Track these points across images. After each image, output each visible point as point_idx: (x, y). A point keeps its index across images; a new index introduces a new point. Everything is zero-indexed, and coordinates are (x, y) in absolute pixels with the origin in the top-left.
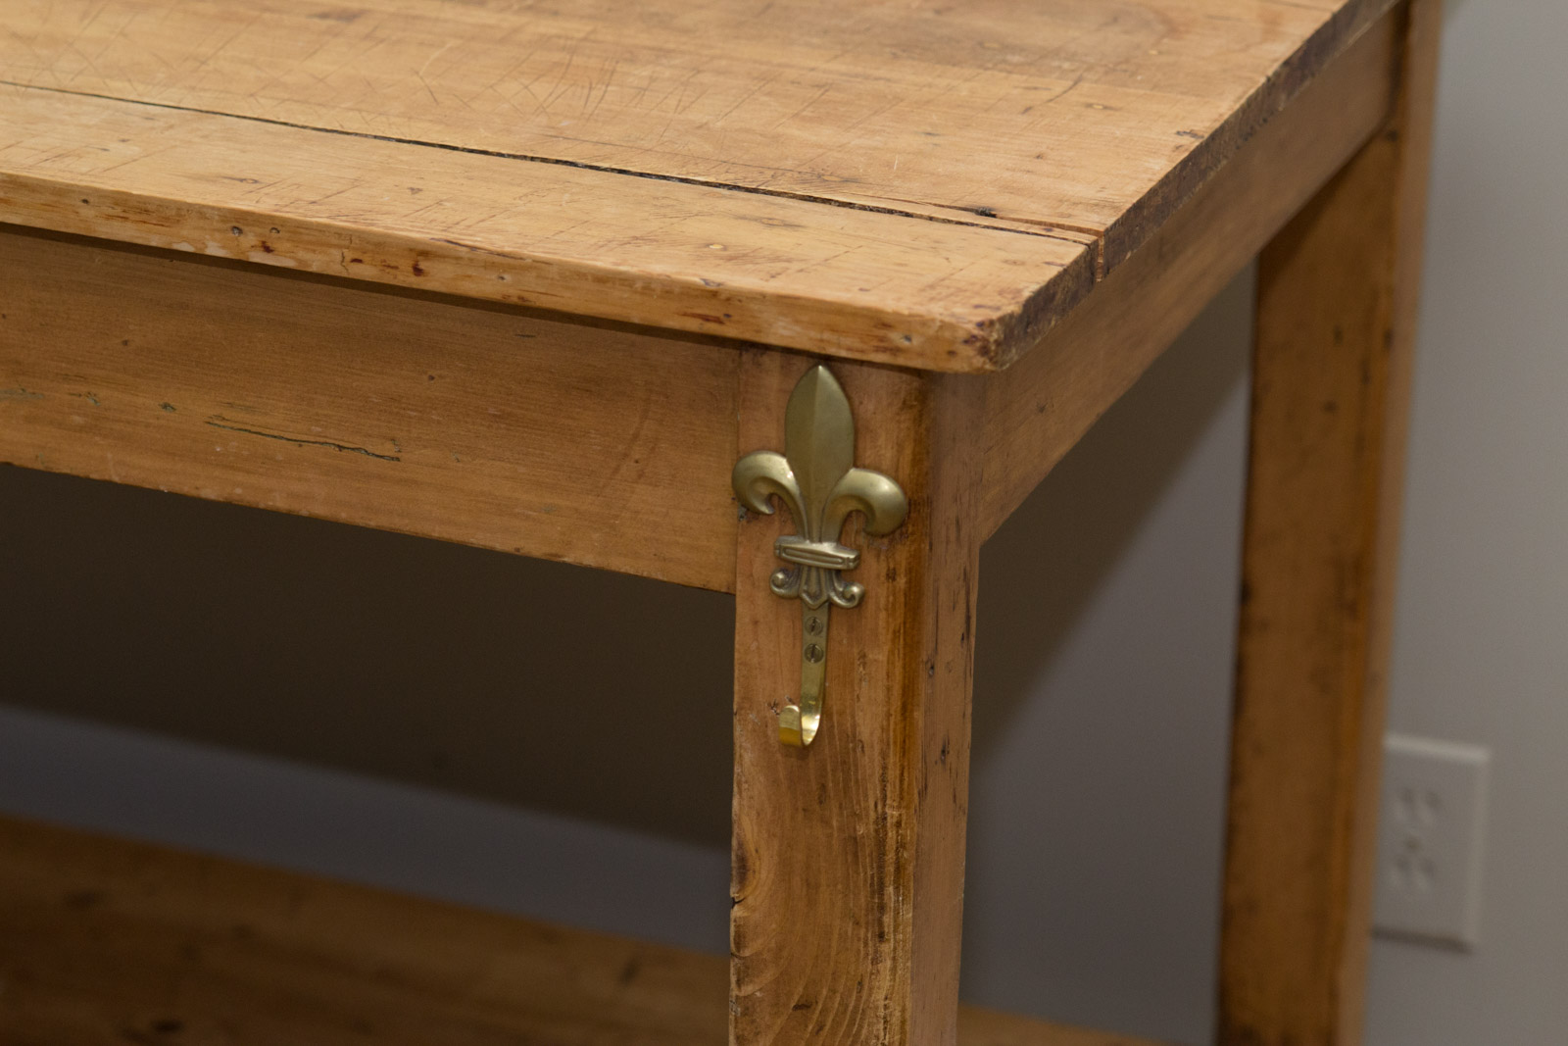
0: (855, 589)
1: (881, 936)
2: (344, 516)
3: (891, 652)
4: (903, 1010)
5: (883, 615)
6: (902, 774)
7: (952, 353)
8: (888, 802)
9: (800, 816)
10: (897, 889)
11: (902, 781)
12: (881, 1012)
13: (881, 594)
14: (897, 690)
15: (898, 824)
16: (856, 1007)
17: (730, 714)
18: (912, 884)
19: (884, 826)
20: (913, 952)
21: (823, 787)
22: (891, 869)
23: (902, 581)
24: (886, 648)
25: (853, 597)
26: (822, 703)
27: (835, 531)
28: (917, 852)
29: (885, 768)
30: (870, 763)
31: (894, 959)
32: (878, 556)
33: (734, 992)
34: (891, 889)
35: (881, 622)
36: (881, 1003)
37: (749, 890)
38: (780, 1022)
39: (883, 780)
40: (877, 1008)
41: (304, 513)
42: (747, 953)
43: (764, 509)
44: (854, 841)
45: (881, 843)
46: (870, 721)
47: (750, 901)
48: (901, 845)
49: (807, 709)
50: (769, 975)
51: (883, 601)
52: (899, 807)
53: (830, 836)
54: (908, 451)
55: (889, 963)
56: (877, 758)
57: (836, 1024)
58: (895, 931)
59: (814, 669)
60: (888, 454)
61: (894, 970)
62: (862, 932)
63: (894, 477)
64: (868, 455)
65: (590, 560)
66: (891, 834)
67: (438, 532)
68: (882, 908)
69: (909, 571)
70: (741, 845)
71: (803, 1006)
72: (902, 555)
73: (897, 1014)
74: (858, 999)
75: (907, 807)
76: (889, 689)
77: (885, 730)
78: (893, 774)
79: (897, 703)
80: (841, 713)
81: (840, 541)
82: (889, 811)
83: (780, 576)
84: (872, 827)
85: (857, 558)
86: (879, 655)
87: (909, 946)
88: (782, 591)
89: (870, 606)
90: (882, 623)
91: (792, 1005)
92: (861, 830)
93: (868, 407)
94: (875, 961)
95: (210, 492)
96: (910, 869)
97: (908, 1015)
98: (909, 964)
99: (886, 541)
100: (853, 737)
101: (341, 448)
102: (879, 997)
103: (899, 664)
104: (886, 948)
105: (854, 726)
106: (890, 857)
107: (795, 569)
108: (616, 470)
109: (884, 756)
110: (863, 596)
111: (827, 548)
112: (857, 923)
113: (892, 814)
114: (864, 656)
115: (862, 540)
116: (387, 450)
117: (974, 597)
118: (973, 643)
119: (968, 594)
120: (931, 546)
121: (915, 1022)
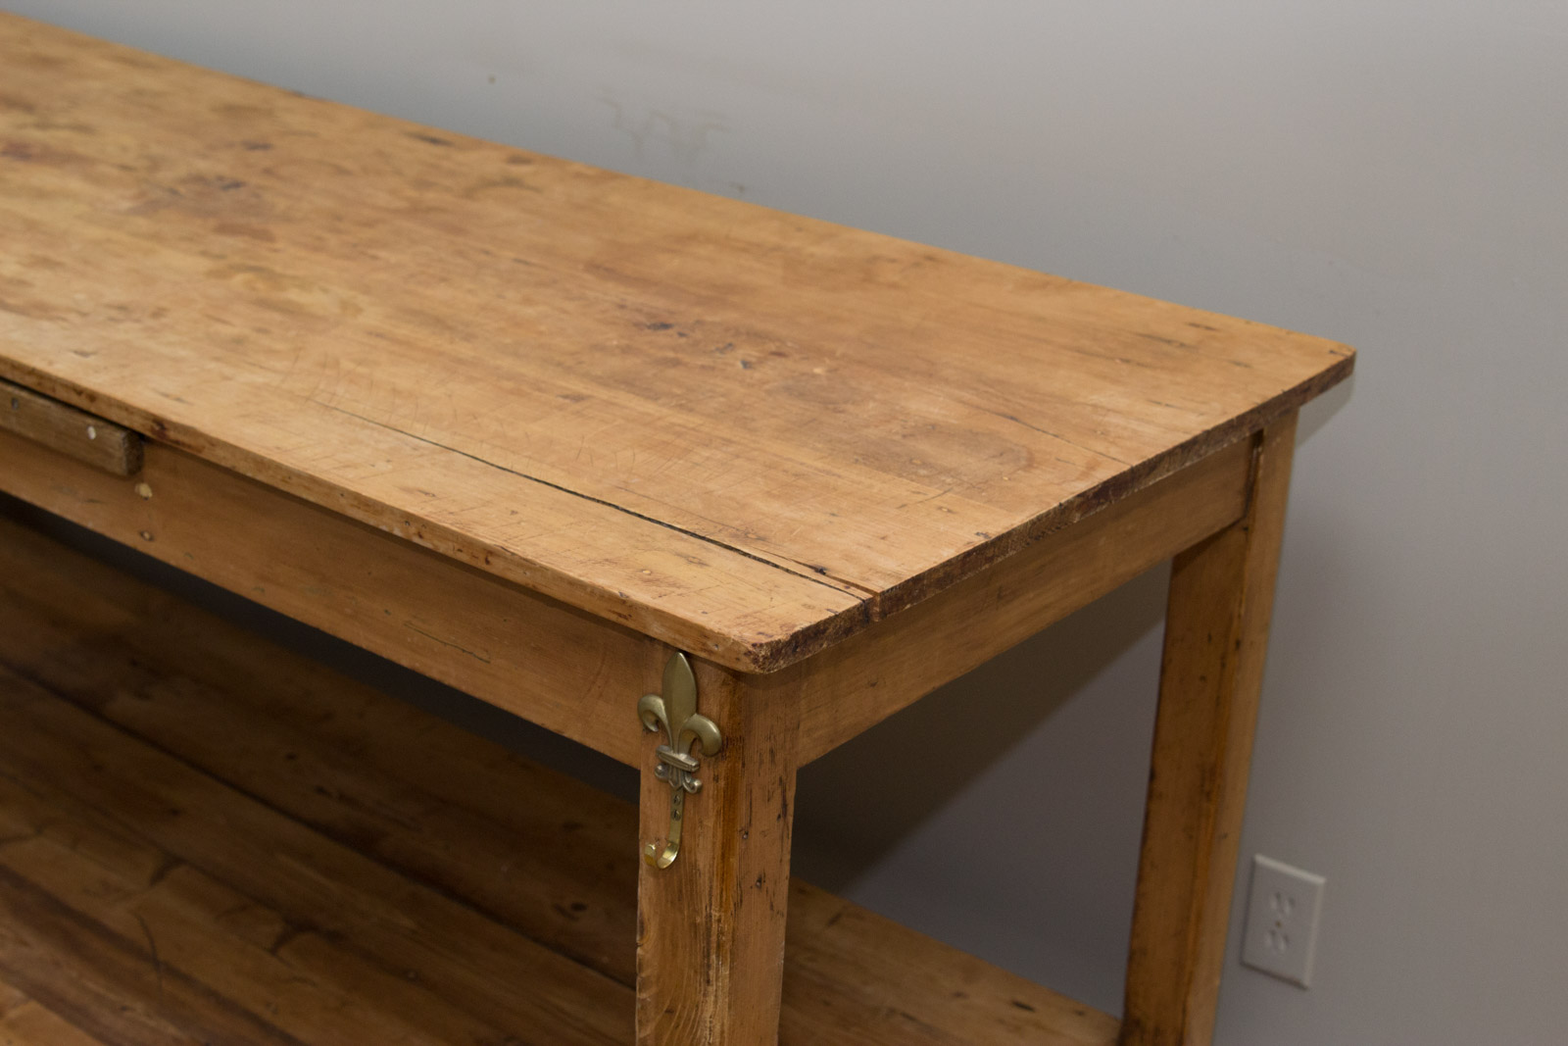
0: (696, 784)
1: (708, 982)
2: (464, 688)
3: (716, 822)
4: (723, 1025)
5: (711, 801)
6: (721, 893)
7: (738, 659)
8: (713, 907)
9: (669, 905)
10: (718, 957)
11: (721, 897)
12: (708, 1025)
13: (710, 788)
14: (718, 845)
15: (719, 921)
16: (695, 1019)
17: (638, 841)
18: (729, 955)
19: (711, 921)
20: (730, 994)
21: (681, 891)
22: (714, 945)
23: (722, 783)
24: (713, 819)
25: (693, 788)
26: (680, 849)
27: (686, 747)
28: (733, 937)
29: (711, 887)
30: (704, 882)
31: (716, 996)
32: (709, 766)
33: (638, 996)
34: (714, 957)
35: (711, 804)
36: (708, 1019)
37: (645, 940)
38: (659, 1017)
39: (710, 895)
40: (705, 1022)
41: (446, 683)
42: (644, 975)
43: (653, 729)
44: (694, 926)
45: (709, 929)
46: (705, 857)
47: (645, 946)
48: (721, 933)
49: (672, 849)
50: (654, 990)
51: (711, 793)
52: (720, 911)
53: (684, 919)
54: (726, 709)
55: (713, 998)
56: (707, 882)
57: (684, 1027)
58: (717, 980)
59: (677, 824)
60: (715, 710)
61: (716, 1002)
62: (698, 978)
63: (718, 726)
64: (704, 708)
65: (576, 738)
66: (715, 926)
67: (506, 706)
68: (709, 966)
69: (727, 778)
70: (641, 914)
71: (670, 1011)
72: (723, 768)
73: (718, 1027)
74: (696, 1014)
75: (726, 911)
76: (714, 843)
77: (711, 866)
78: (716, 892)
79: (718, 852)
80: (690, 852)
81: (690, 753)
82: (713, 913)
83: (660, 768)
84: (704, 920)
85: (698, 765)
86: (710, 823)
87: (727, 989)
88: (660, 777)
89: (705, 793)
90: (711, 806)
91: (665, 1009)
92: (698, 920)
93: (705, 681)
94: (705, 995)
95: (405, 662)
96: (728, 946)
97: (726, 1028)
98: (727, 1000)
99: (713, 759)
100: (694, 866)
101: (464, 651)
102: (707, 1015)
103: (720, 831)
104: (712, 989)
105: (696, 860)
106: (714, 938)
107: (668, 765)
108: (589, 690)
109: (711, 881)
110: (700, 789)
111: (682, 757)
112: (696, 972)
113: (715, 914)
114: (701, 822)
115: (701, 756)
116: (485, 656)
117: (791, 794)
118: (790, 819)
119: (784, 792)
120: (744, 765)
121: (733, 1032)
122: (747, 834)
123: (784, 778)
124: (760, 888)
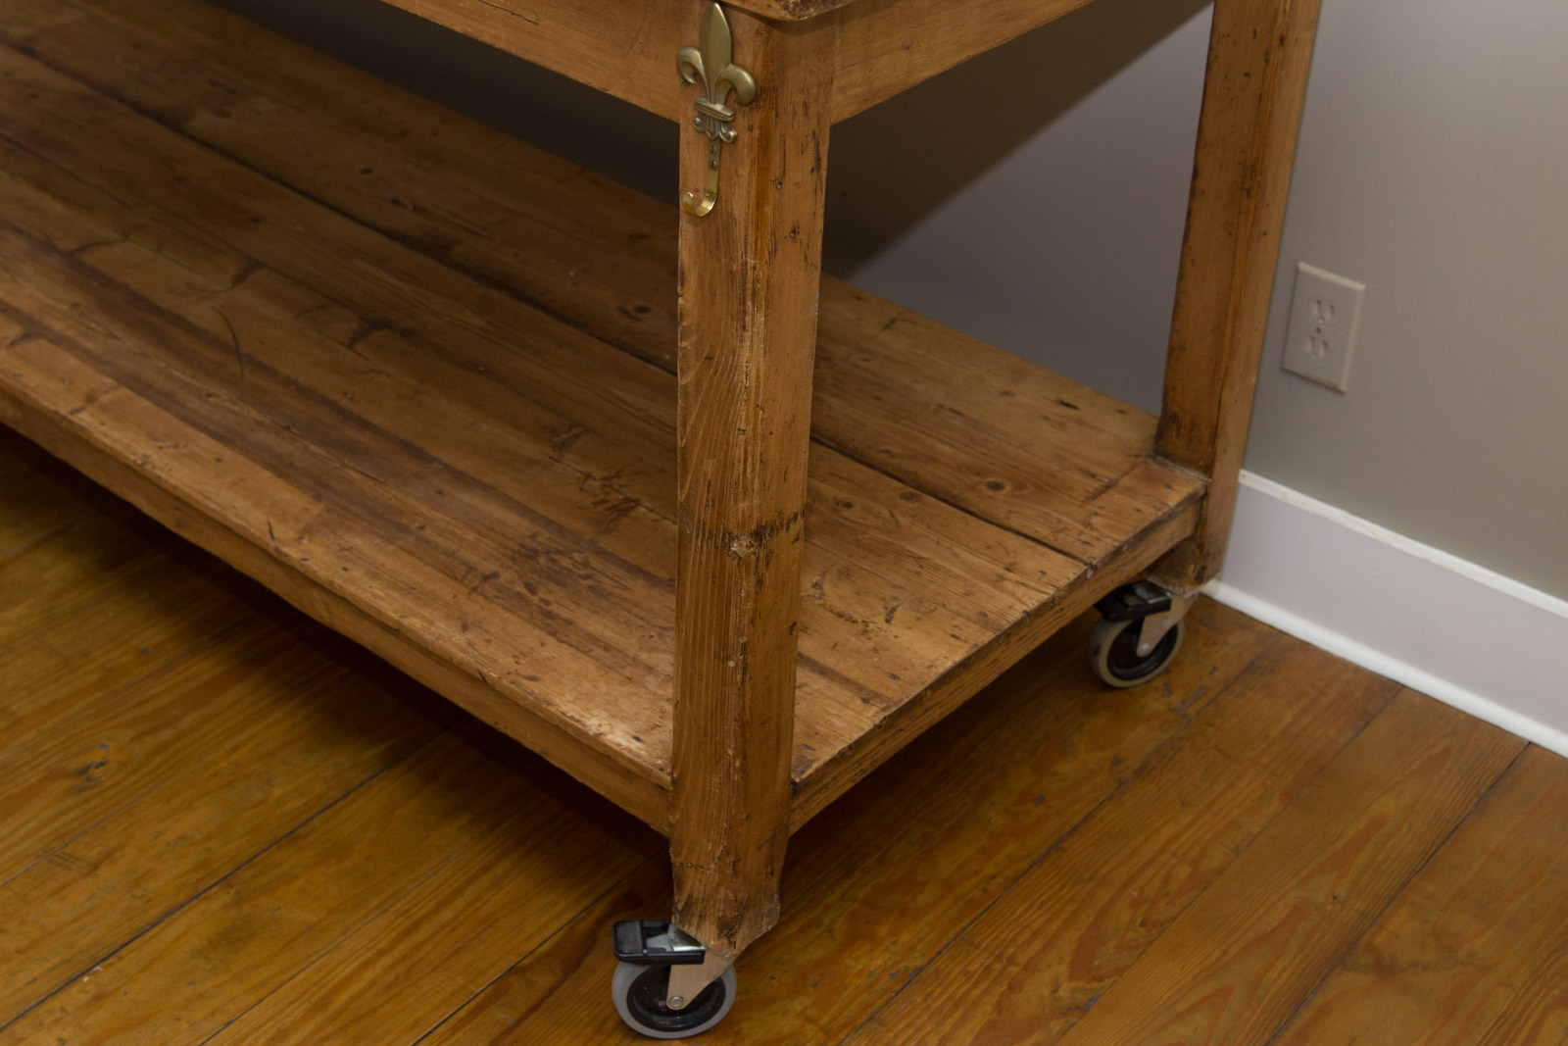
0: (732, 134)
1: (744, 328)
2: (513, 51)
3: (750, 172)
4: (758, 370)
5: (746, 150)
6: (756, 241)
7: (769, 6)
8: (748, 255)
9: (708, 254)
10: (753, 303)
11: (756, 244)
12: (744, 369)
13: (745, 139)
14: (753, 194)
15: (754, 268)
16: (732, 365)
17: (678, 193)
18: (763, 302)
19: (746, 268)
20: (765, 340)
21: (718, 240)
22: (750, 292)
23: (756, 133)
24: (748, 169)
25: (729, 137)
26: (717, 198)
27: (722, 97)
28: (768, 285)
29: (746, 236)
30: (739, 231)
31: (752, 342)
32: (744, 116)
33: (679, 344)
34: (749, 303)
35: (745, 154)
36: (744, 364)
37: (685, 290)
38: (699, 364)
39: (746, 243)
40: (742, 367)
41: (497, 46)
42: (684, 324)
43: (691, 80)
44: (731, 273)
45: (744, 277)
46: (740, 207)
47: (686, 295)
48: (756, 280)
49: (710, 199)
50: (694, 338)
51: (746, 141)
52: (755, 259)
53: (721, 268)
54: (760, 59)
55: (748, 343)
56: (743, 230)
57: (723, 371)
58: (753, 325)
59: (714, 176)
60: (749, 59)
61: (751, 347)
62: (735, 324)
63: (752, 75)
64: (739, 58)
65: (620, 95)
66: (750, 273)
67: (554, 67)
68: (745, 313)
69: (761, 128)
70: (682, 265)
71: (709, 358)
72: (757, 118)
73: (754, 371)
74: (733, 360)
75: (760, 260)
76: (749, 192)
77: (746, 214)
78: (751, 240)
79: (753, 201)
80: (726, 202)
81: (726, 103)
82: (749, 260)
83: (698, 120)
84: (740, 267)
85: (734, 115)
86: (744, 172)
87: (762, 336)
88: (698, 128)
89: (740, 143)
90: (745, 155)
91: (704, 356)
92: (735, 268)
93: (739, 31)
94: (741, 341)
95: (458, 28)
96: (763, 294)
97: (761, 373)
98: (762, 346)
99: (748, 108)
100: (731, 215)
101: (513, 13)
102: (743, 360)
103: (754, 179)
104: (747, 335)
105: (732, 210)
106: (749, 285)
107: (707, 116)
108: (632, 47)
109: (746, 229)
110: (736, 139)
111: (719, 107)
112: (733, 318)
113: (751, 262)
114: (736, 171)
115: (736, 106)
116: (533, 18)
117: (824, 149)
118: (824, 174)
119: (817, 146)
120: (777, 115)
121: (768, 378)
122: (781, 184)
123: (817, 131)
124: (794, 238)
